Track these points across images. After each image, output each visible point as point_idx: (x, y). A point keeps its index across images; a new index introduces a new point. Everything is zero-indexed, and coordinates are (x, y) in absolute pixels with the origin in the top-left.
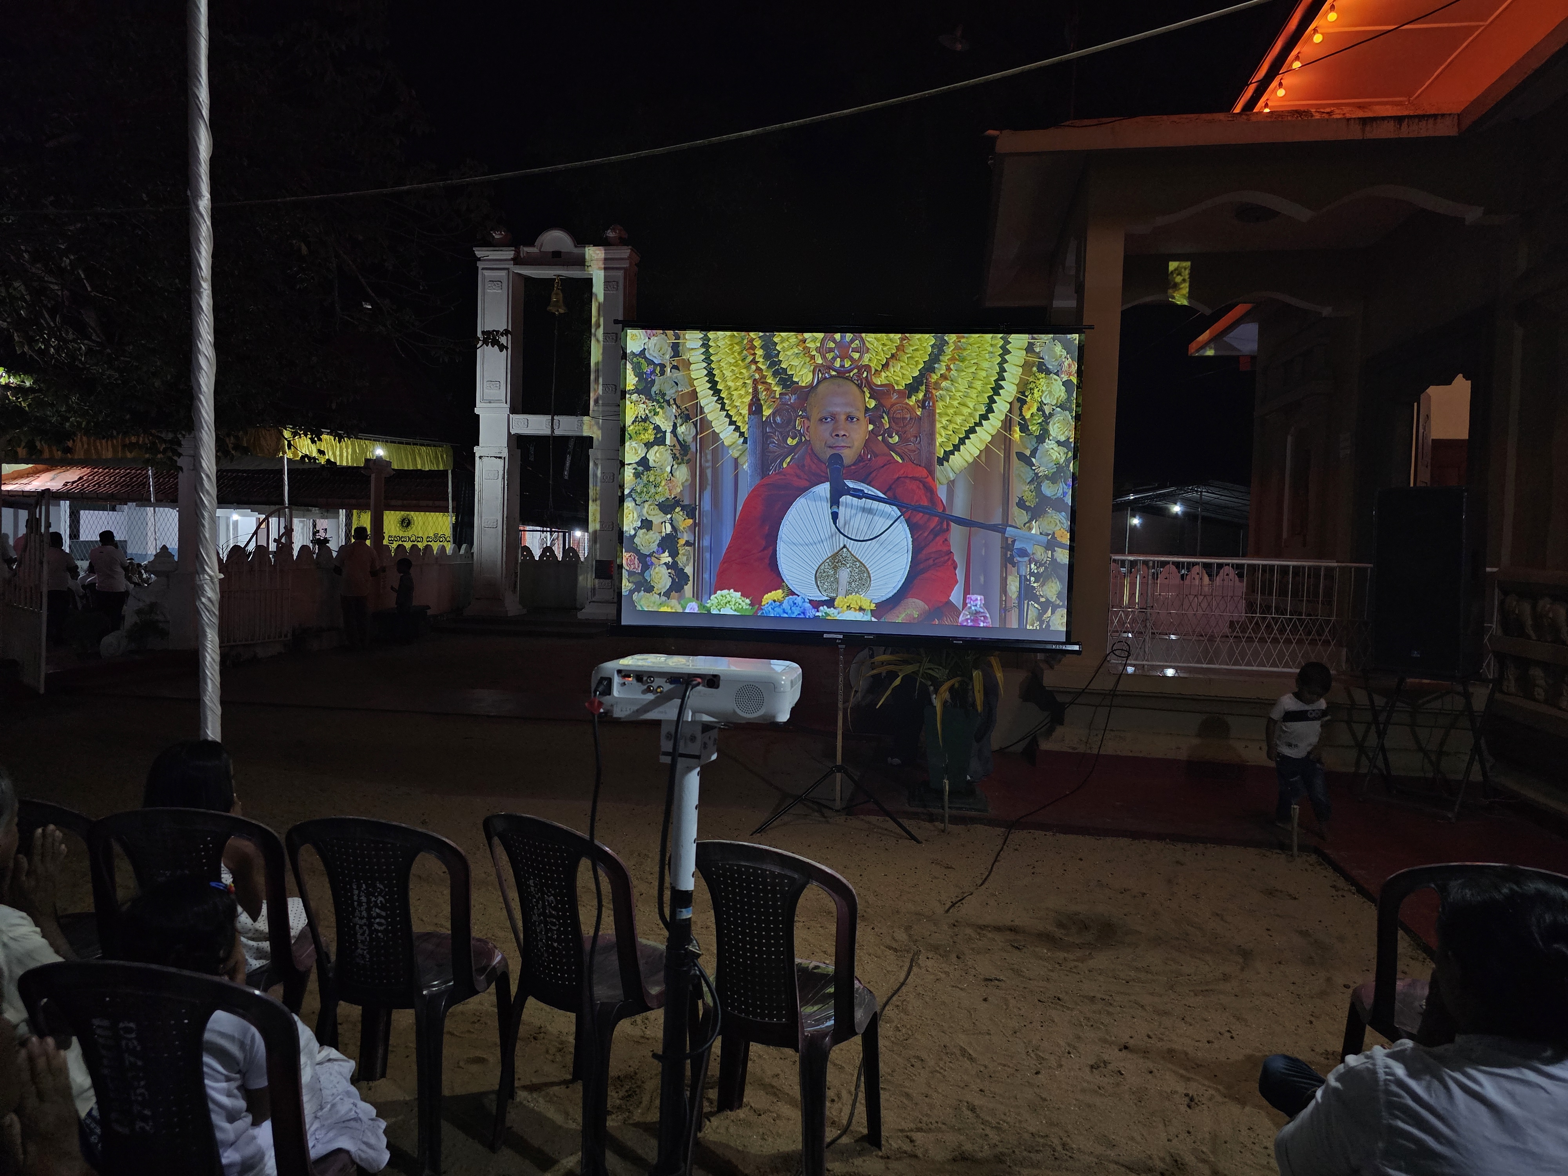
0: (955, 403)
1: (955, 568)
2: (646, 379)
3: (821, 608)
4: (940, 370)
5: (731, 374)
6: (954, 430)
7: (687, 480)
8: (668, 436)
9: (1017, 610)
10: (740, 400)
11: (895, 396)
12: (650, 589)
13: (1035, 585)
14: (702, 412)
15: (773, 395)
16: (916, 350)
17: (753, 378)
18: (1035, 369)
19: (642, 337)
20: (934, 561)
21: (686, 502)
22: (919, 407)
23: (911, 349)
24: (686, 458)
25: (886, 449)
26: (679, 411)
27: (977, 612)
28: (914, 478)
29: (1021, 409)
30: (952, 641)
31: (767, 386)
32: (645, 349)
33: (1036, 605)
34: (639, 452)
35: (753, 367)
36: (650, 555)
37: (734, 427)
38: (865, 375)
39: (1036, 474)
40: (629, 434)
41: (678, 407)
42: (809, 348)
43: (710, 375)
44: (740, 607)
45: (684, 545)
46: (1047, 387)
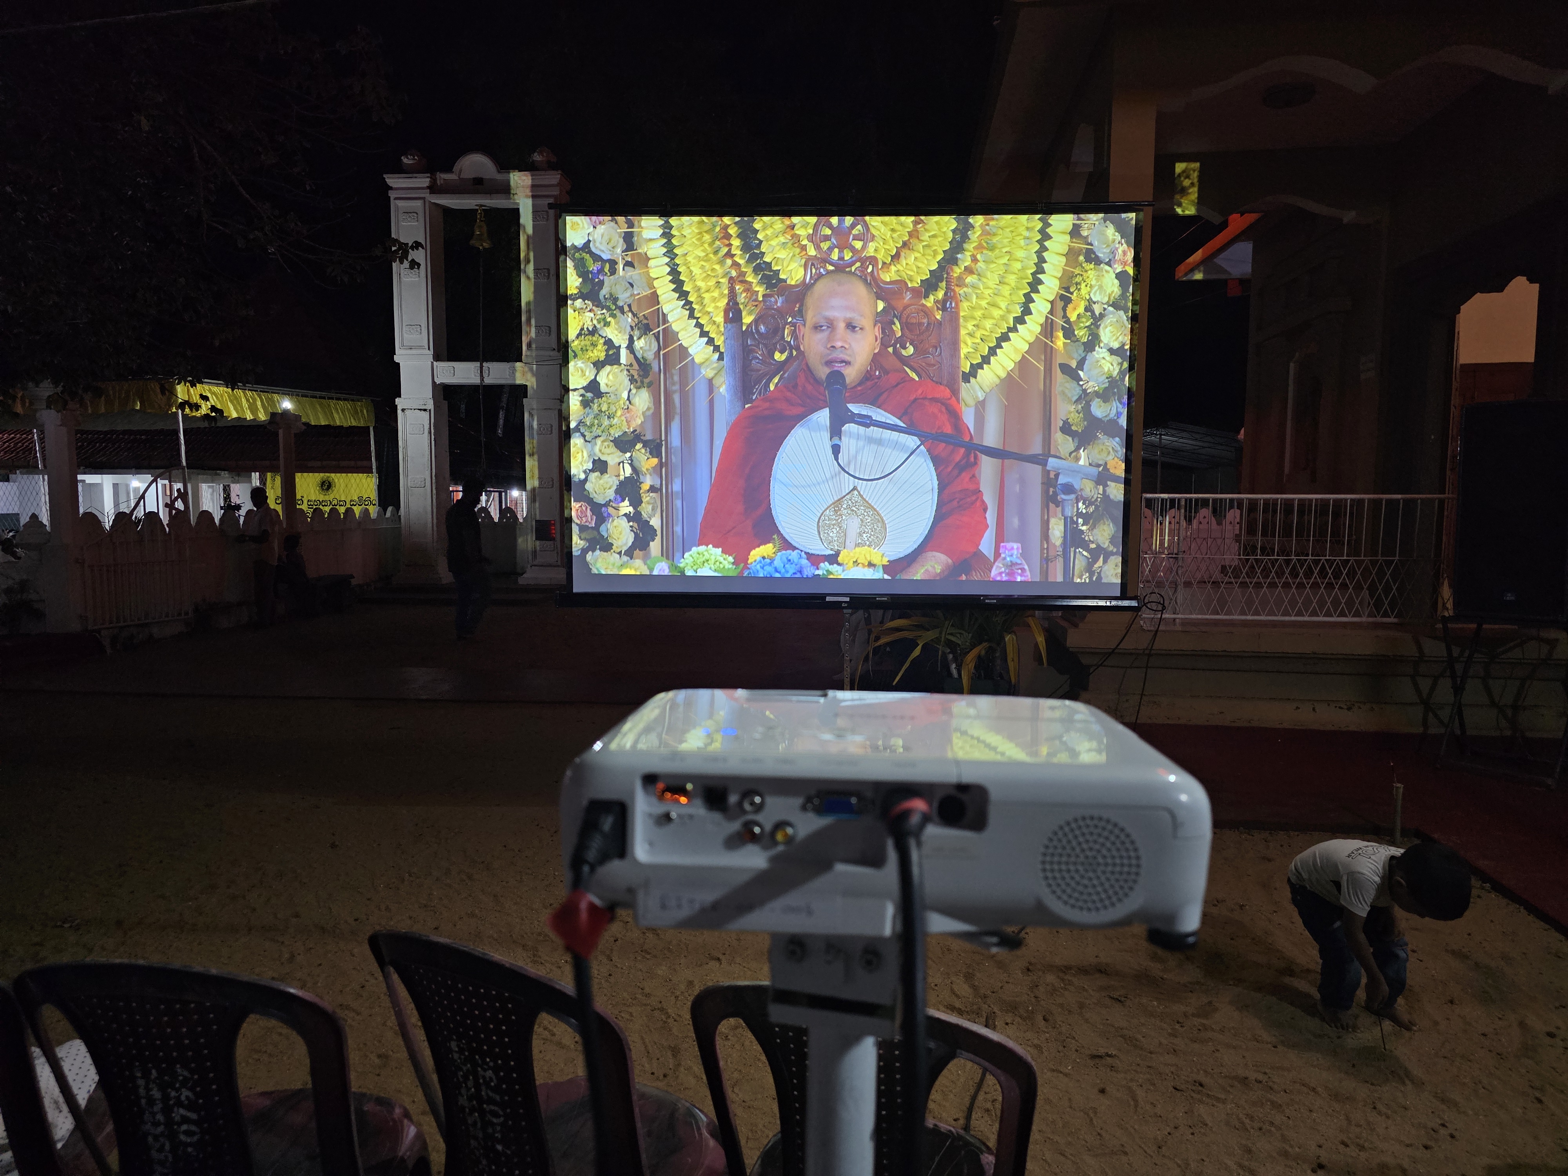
0: (984, 303)
1: (985, 510)
2: (593, 279)
3: (822, 565)
4: (964, 261)
5: (700, 271)
6: (983, 337)
7: (648, 409)
8: (624, 353)
9: (1061, 560)
10: (713, 305)
11: (908, 296)
12: (607, 547)
13: (1084, 528)
14: (665, 320)
15: (754, 297)
16: (934, 236)
17: (729, 276)
18: (1081, 258)
19: (586, 226)
20: (958, 502)
21: (649, 436)
22: (938, 309)
23: (927, 234)
24: (646, 381)
25: (898, 364)
26: (636, 320)
27: (1013, 564)
28: (934, 400)
29: (1064, 309)
30: (984, 600)
31: (747, 286)
32: (589, 241)
33: (1085, 553)
34: (587, 373)
35: (729, 262)
36: (607, 504)
37: (706, 339)
38: (870, 269)
39: (1085, 391)
40: (573, 351)
41: (634, 315)
42: (799, 236)
43: (674, 273)
44: (722, 566)
45: (648, 491)
46: (1098, 281)
